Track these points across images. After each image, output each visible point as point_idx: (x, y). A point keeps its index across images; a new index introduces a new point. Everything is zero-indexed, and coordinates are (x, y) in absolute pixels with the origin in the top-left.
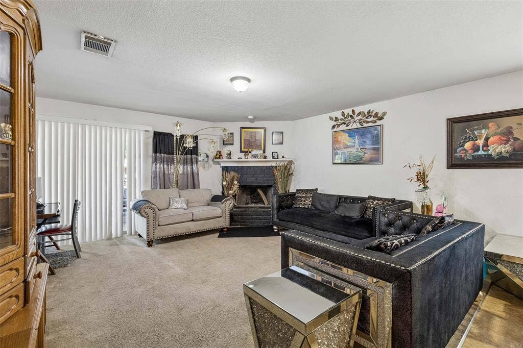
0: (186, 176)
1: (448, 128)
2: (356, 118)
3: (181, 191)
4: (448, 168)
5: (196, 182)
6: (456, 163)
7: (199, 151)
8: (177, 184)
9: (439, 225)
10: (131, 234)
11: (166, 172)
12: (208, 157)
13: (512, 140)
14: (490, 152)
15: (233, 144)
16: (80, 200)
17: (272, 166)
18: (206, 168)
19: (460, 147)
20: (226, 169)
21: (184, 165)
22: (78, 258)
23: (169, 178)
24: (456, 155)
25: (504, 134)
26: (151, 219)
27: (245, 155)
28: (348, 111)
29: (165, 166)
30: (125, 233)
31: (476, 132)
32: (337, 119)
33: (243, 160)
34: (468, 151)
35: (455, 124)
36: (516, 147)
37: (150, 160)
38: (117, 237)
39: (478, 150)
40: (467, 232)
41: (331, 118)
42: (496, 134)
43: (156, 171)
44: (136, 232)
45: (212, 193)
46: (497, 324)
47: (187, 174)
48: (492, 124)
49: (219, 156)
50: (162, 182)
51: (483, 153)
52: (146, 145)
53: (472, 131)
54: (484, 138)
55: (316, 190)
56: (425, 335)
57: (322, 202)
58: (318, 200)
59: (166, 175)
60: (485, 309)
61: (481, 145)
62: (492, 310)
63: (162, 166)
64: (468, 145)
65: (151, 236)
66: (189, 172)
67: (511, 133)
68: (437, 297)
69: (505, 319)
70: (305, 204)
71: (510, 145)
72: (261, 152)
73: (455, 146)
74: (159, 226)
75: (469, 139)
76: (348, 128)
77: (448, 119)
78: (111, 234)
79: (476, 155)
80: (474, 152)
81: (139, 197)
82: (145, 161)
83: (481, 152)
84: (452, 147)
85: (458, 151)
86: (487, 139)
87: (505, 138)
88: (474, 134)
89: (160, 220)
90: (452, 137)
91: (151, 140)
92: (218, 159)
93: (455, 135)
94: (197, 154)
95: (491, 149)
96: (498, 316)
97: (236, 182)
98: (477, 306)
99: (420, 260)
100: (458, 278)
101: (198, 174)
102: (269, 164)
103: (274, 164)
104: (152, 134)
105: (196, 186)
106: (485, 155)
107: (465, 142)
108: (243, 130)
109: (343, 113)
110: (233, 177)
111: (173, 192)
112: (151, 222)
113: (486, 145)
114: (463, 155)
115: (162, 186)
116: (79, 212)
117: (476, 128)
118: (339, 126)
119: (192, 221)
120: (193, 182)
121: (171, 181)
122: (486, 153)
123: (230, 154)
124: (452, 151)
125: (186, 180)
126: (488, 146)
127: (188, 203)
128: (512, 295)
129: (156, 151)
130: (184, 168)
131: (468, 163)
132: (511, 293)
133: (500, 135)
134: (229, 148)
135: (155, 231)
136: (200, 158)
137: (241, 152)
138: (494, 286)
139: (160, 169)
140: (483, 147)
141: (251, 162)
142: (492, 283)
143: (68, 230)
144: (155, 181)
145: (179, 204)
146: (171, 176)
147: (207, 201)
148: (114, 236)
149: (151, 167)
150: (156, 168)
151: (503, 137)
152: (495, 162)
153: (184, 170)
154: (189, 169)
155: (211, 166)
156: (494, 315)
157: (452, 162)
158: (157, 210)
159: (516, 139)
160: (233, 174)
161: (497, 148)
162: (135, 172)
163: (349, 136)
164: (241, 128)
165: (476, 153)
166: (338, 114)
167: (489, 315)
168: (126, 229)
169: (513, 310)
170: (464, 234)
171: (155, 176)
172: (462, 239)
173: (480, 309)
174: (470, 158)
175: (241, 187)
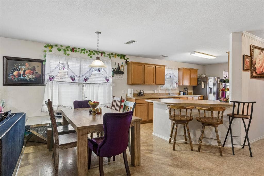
1: (4, 61)
4: (4, 85)
6: (9, 82)
9: (5, 117)
13: (35, 73)
14: (26, 78)
19: (11, 73)
24: (8, 78)
25: (32, 69)
31: (19, 67)
34: (15, 76)
35: (8, 60)
36: (37, 76)
39: (20, 76)
40: (20, 117)
42: (28, 69)
46: (31, 156)
48: (27, 64)
51: (23, 78)
53: (18, 66)
54: (23, 71)
56: (6, 170)
60: (25, 153)
61: (22, 74)
62: (28, 152)
64: (15, 73)
67: (35, 70)
68: (10, 150)
69: (34, 153)
71: (34, 75)
73: (8, 73)
75: (16, 70)
77: (4, 57)
79: (19, 79)
80: (19, 77)
83: (22, 77)
84: (6, 73)
85: (10, 76)
86: (25, 71)
87: (32, 72)
88: (18, 67)
90: (6, 67)
93: (8, 66)
95: (27, 76)
96: (31, 153)
98: (22, 153)
99: (3, 133)
100: (17, 140)
106: (24, 79)
107: (14, 71)
114: (13, 78)
117: (20, 64)
122: (24, 78)
124: (6, 75)
126: (25, 75)
128: (35, 143)
131: (15, 82)
132: (35, 142)
133: (30, 70)
138: (28, 142)
140: (23, 75)
142: (27, 141)
151: (32, 71)
152: (28, 83)
156: (29, 153)
157: (6, 81)
159: (37, 73)
161: (29, 76)
165: (19, 78)
167: (27, 155)
169: (36, 148)
170: (18, 118)
172: (19, 121)
173: (23, 154)
174: (17, 80)
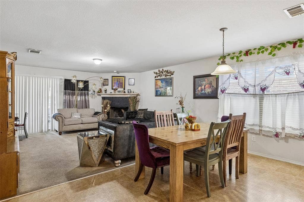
0: (82, 102)
1: (193, 80)
2: (164, 73)
3: (78, 110)
4: (194, 99)
5: (87, 105)
7: (89, 89)
8: (77, 106)
10: (52, 130)
11: (71, 100)
12: (94, 92)
13: (212, 87)
14: (206, 92)
15: (108, 85)
16: (27, 112)
17: (128, 97)
18: (93, 98)
20: (104, 98)
21: (81, 96)
22: (27, 138)
23: (73, 103)
24: (196, 93)
26: (61, 122)
27: (114, 91)
28: (161, 70)
29: (70, 97)
30: (50, 130)
31: (202, 83)
32: (157, 73)
33: (113, 93)
34: (199, 91)
35: (196, 79)
36: (213, 90)
37: (63, 94)
38: (45, 132)
41: (155, 73)
42: (207, 84)
43: (65, 100)
44: (55, 129)
45: (95, 111)
47: (83, 101)
48: (206, 79)
49: (100, 91)
50: (69, 105)
52: (60, 86)
55: (147, 109)
57: (147, 115)
58: (146, 114)
59: (71, 101)
61: (203, 88)
63: (69, 97)
65: (61, 130)
66: (84, 100)
67: (211, 84)
70: (141, 117)
71: (211, 89)
72: (122, 89)
73: (196, 88)
74: (64, 125)
76: (161, 78)
77: (194, 76)
78: (42, 130)
80: (201, 91)
81: (56, 112)
82: (60, 94)
83: (203, 92)
85: (196, 91)
86: (205, 86)
89: (65, 122)
91: (63, 83)
92: (99, 93)
94: (88, 90)
97: (109, 105)
101: (89, 101)
102: (127, 96)
103: (129, 96)
104: (64, 80)
105: (87, 107)
107: (199, 87)
108: (113, 78)
109: (159, 70)
110: (107, 103)
111: (74, 110)
112: (61, 123)
113: (205, 89)
114: (198, 93)
115: (69, 107)
116: (27, 118)
117: (202, 81)
118: (158, 77)
119: (82, 124)
120: (86, 105)
121: (74, 104)
123: (106, 91)
125: (81, 104)
127: (81, 116)
129: (65, 89)
130: (81, 98)
134: (106, 87)
135: (63, 128)
136: (90, 93)
137: (112, 89)
139: (68, 98)
141: (117, 95)
143: (22, 125)
144: (65, 104)
145: (76, 116)
146: (74, 102)
147: (92, 115)
148: (44, 131)
149: (63, 97)
150: (66, 98)
151: (209, 85)
153: (81, 99)
154: (83, 98)
155: (96, 97)
157: (195, 96)
158: (64, 118)
160: (107, 101)
161: (208, 90)
162: (55, 101)
163: (161, 82)
164: (112, 76)
166: (157, 71)
168: (50, 128)
171: (65, 102)
174: (200, 94)
175: (111, 108)
